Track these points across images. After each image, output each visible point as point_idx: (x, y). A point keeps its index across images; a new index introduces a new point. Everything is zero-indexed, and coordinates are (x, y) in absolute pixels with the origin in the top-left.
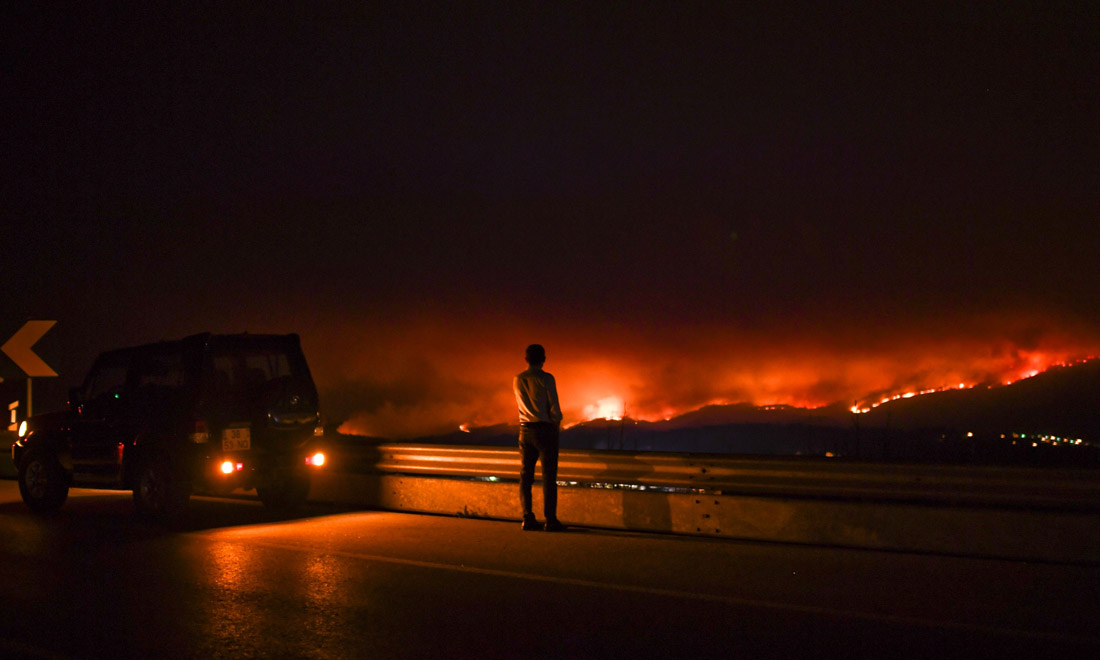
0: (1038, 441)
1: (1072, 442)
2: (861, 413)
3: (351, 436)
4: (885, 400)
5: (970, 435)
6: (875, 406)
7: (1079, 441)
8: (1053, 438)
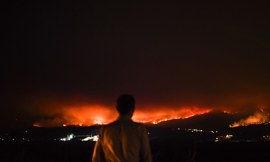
0: (193, 130)
1: (200, 131)
2: (156, 124)
3: (37, 127)
4: (161, 121)
5: (179, 129)
6: (159, 122)
7: (201, 131)
8: (196, 130)
